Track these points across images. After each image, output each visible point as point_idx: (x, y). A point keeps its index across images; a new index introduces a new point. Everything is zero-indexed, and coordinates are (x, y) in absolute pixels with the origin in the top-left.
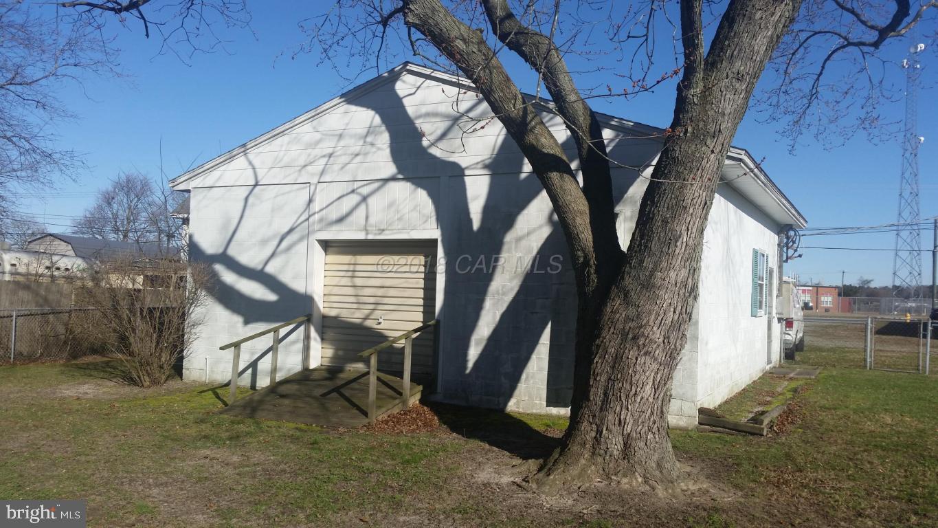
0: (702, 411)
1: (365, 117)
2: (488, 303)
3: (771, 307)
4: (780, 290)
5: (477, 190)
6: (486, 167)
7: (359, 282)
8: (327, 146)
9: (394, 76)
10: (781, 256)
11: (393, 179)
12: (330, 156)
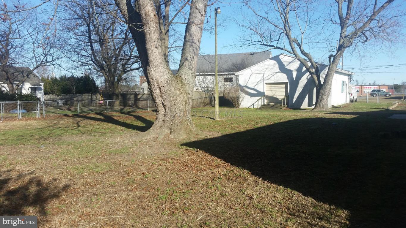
0: (332, 106)
1: (274, 62)
2: (297, 92)
3: (346, 91)
4: (349, 88)
5: (295, 74)
6: (296, 70)
7: (272, 89)
8: (266, 67)
9: (279, 55)
10: (349, 81)
11: (278, 72)
12: (267, 69)
